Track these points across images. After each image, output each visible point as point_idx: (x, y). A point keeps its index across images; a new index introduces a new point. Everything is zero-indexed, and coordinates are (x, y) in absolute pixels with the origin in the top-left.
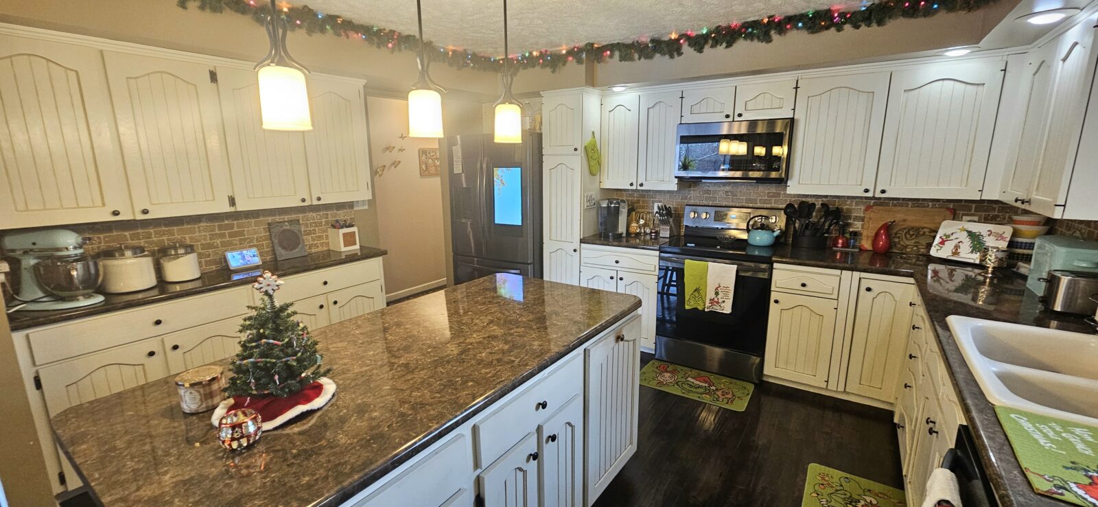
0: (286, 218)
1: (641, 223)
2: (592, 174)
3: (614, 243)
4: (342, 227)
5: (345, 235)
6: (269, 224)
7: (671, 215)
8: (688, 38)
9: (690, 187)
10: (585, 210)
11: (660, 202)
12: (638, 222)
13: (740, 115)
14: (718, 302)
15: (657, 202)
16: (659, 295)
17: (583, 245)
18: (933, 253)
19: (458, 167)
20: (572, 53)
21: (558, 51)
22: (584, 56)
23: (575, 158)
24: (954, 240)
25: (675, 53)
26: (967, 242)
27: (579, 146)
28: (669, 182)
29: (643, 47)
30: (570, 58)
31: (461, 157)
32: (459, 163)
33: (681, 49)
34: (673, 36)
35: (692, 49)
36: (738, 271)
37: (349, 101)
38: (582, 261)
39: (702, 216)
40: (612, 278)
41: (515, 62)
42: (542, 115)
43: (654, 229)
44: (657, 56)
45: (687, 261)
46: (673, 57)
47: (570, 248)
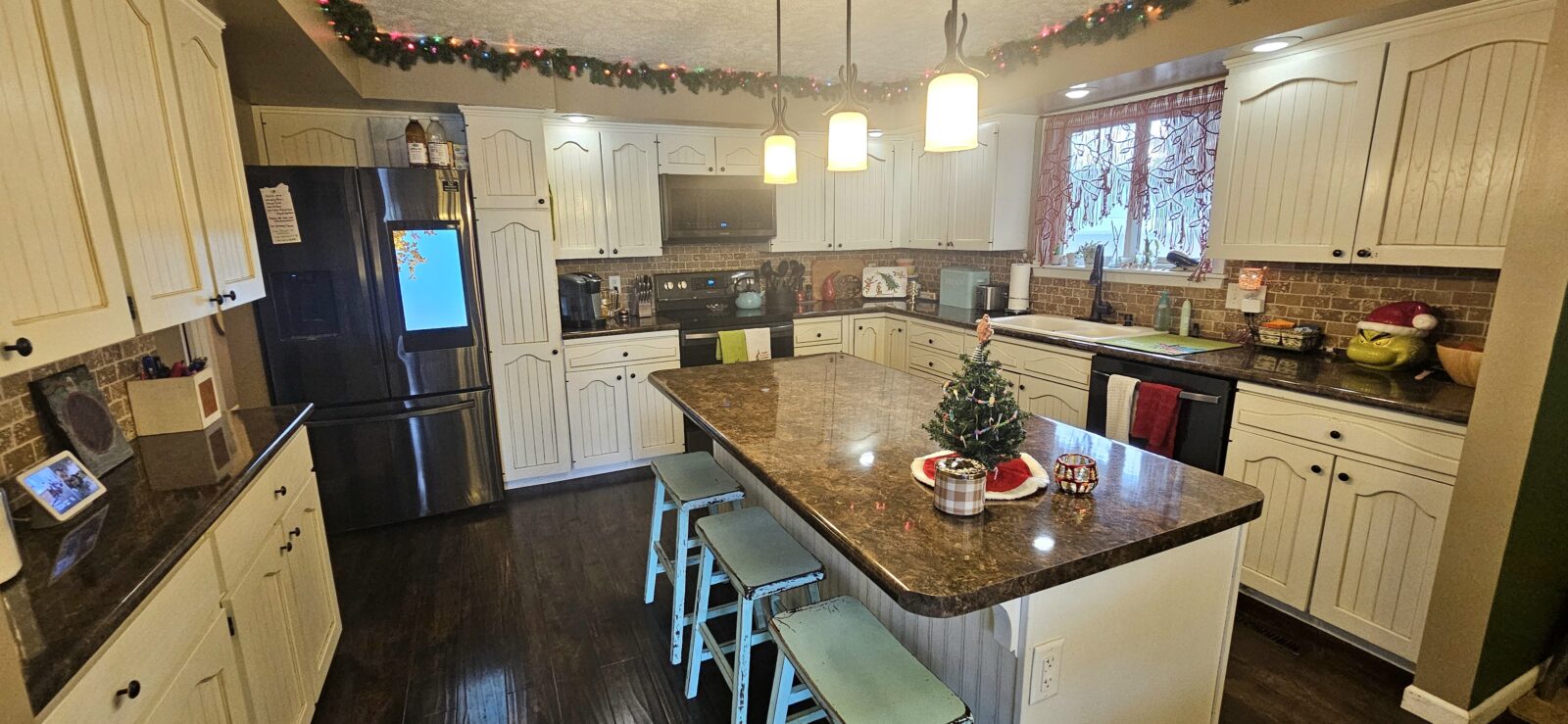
1: (605, 304)
8: (681, 73)
11: (640, 271)
13: (723, 169)
17: (567, 342)
18: (865, 294)
19: (287, 231)
20: (527, 57)
21: (502, 47)
22: (551, 66)
23: (541, 213)
24: (875, 282)
25: (667, 88)
26: (883, 282)
27: (545, 196)
28: (651, 246)
29: (629, 71)
30: (524, 64)
31: (293, 211)
32: (290, 223)
33: (673, 84)
34: (663, 66)
35: (686, 88)
36: (771, 333)
37: (215, 67)
38: (568, 365)
39: (679, 286)
40: (619, 378)
41: (411, 46)
42: (466, 144)
43: (623, 309)
44: (645, 87)
45: (721, 333)
46: (665, 92)
47: (545, 351)
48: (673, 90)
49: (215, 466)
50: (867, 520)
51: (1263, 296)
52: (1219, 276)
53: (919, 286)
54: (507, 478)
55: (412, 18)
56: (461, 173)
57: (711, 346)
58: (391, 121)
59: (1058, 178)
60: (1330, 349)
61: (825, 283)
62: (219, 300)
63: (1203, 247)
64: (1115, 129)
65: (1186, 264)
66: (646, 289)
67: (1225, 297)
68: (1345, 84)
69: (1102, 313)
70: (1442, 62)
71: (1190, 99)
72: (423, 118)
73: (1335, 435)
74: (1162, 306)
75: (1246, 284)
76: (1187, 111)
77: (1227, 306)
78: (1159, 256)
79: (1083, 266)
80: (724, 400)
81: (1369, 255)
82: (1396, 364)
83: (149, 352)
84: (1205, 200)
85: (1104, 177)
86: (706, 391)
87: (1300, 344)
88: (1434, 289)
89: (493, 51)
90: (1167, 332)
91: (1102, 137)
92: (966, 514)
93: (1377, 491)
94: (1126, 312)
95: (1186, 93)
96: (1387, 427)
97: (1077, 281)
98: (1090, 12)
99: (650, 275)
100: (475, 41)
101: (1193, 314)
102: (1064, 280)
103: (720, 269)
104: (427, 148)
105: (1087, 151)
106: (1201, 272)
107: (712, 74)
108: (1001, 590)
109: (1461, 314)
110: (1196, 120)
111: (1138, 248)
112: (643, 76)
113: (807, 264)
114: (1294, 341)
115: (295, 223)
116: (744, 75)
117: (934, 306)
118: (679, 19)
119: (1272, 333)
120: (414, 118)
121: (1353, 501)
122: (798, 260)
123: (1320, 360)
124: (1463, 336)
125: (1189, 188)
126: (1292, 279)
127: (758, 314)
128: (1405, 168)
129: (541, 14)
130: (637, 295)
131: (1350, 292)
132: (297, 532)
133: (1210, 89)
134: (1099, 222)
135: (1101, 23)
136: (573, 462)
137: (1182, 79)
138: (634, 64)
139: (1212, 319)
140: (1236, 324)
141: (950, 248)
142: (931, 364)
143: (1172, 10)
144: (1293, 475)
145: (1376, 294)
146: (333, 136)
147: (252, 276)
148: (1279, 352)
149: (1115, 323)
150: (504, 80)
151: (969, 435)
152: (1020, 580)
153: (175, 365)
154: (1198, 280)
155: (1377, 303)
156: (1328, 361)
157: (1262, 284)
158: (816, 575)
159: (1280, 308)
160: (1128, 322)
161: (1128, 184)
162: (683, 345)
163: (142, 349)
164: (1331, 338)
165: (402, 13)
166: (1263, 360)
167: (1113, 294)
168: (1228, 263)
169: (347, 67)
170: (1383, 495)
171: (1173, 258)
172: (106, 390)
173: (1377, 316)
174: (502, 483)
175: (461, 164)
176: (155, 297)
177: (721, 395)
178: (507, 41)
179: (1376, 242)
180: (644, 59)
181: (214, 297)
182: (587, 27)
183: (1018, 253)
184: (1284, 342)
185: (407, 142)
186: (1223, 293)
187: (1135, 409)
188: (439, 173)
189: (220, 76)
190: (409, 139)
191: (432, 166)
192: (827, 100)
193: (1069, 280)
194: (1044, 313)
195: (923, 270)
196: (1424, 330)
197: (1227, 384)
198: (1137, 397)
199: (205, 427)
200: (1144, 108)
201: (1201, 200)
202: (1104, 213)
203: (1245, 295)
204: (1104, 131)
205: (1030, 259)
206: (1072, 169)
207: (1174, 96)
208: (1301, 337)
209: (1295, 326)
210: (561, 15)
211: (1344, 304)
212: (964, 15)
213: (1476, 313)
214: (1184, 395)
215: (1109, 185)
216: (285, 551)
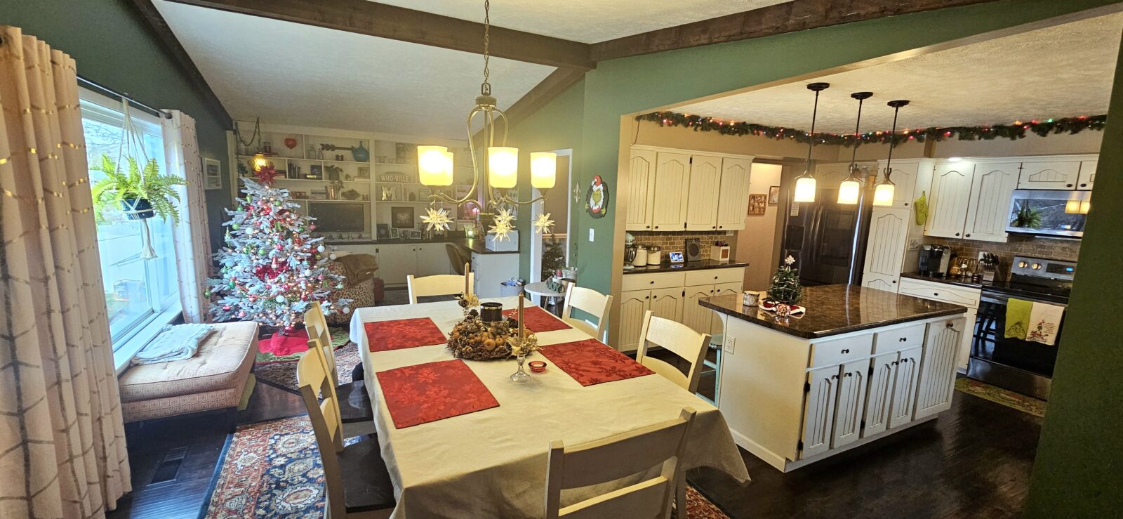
0: (694, 236)
1: (963, 267)
2: (918, 223)
3: (935, 279)
4: (722, 246)
5: (723, 250)
6: (686, 240)
7: (998, 263)
8: (1032, 125)
9: (1022, 241)
10: (908, 252)
11: (986, 251)
12: (960, 265)
13: (1084, 185)
14: (1040, 335)
15: (982, 251)
16: (975, 338)
17: (902, 278)
21: (901, 131)
22: (925, 136)
23: (905, 211)
25: (1019, 136)
29: (985, 130)
33: (1024, 132)
34: (1018, 123)
35: (1036, 134)
43: (977, 273)
46: (1017, 139)
48: (1025, 137)
62: (715, 227)
66: (989, 262)
107: (1061, 121)
189: (746, 171)
199: (720, 260)
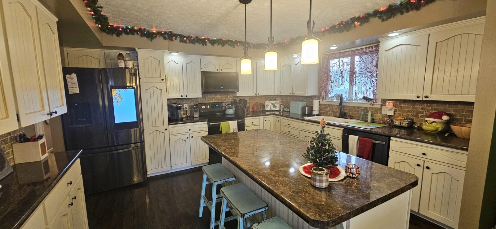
5: (41, 145)
8: (209, 40)
13: (221, 70)
17: (170, 126)
18: (266, 109)
19: (75, 89)
20: (159, 33)
21: (151, 30)
22: (167, 36)
23: (162, 84)
24: (269, 106)
25: (204, 44)
26: (272, 106)
27: (164, 78)
28: (198, 94)
29: (192, 39)
30: (158, 36)
31: (77, 83)
32: (76, 87)
33: (206, 43)
34: (203, 37)
35: (210, 44)
36: (238, 122)
37: (54, 33)
38: (170, 133)
39: (207, 107)
40: (188, 138)
41: (120, 29)
42: (138, 61)
43: (188, 115)
44: (197, 44)
45: (221, 123)
46: (203, 45)
47: (162, 129)
48: (206, 45)
49: (44, 174)
50: (290, 190)
51: (394, 110)
52: (380, 104)
53: (283, 107)
54: (148, 173)
55: (122, 20)
56: (136, 71)
57: (218, 126)
58: (112, 53)
59: (327, 74)
60: (416, 126)
61: (254, 106)
62: (51, 114)
63: (374, 95)
64: (344, 58)
65: (368, 100)
66: (196, 108)
67: (381, 110)
68: (417, 46)
69: (343, 115)
70: (446, 40)
71: (368, 50)
72: (123, 52)
73: (424, 154)
74: (362, 113)
75: (389, 106)
76: (367, 53)
77: (382, 113)
78: (360, 97)
79: (336, 101)
80: (229, 146)
81: (428, 97)
82: (438, 131)
83: (21, 133)
84: (374, 80)
85: (341, 73)
86: (222, 143)
87: (407, 125)
88: (447, 108)
89: (148, 31)
90: (364, 121)
91: (340, 61)
92: (323, 187)
93: (439, 172)
94: (350, 115)
95: (366, 48)
96: (441, 151)
97: (334, 105)
98: (337, 23)
99: (197, 104)
100: (142, 28)
101: (372, 116)
102: (330, 105)
103: (220, 101)
104: (125, 62)
105: (336, 65)
106: (374, 102)
107: (219, 40)
108: (344, 217)
109: (456, 115)
110: (370, 56)
111: (353, 95)
112: (197, 40)
113: (247, 100)
114: (405, 124)
115: (77, 87)
116: (229, 41)
117: (288, 113)
118: (210, 23)
119: (398, 121)
120: (121, 52)
121: (431, 175)
122: (245, 98)
123: (413, 130)
124: (457, 122)
125: (368, 77)
126: (402, 104)
127: (233, 116)
128: (437, 71)
129: (165, 20)
130: (193, 110)
131: (421, 108)
132: (75, 198)
133: (374, 47)
134: (340, 87)
135: (341, 27)
136: (171, 167)
137: (365, 44)
138: (194, 36)
139: (378, 117)
140: (386, 118)
141: (293, 95)
142: (289, 132)
143: (363, 23)
144: (411, 167)
145: (429, 109)
146: (92, 58)
147: (63, 105)
148: (400, 127)
149: (347, 118)
150: (151, 40)
151: (320, 159)
152: (350, 213)
153: (32, 137)
154: (373, 105)
155: (430, 112)
156: (416, 130)
157: (393, 106)
158: (265, 208)
159: (399, 114)
160: (352, 118)
161: (349, 75)
162: (209, 126)
163: (19, 132)
164: (416, 123)
165: (119, 19)
166: (395, 130)
167: (346, 109)
168: (382, 100)
169: (99, 35)
170: (441, 173)
171: (364, 98)
172: (4, 147)
173: (431, 116)
174: (147, 175)
175: (136, 68)
176: (27, 114)
177: (227, 144)
178: (153, 28)
179: (430, 93)
180: (197, 35)
181: (49, 113)
182: (180, 24)
183: (315, 96)
184: (402, 124)
185: (118, 60)
186: (381, 109)
187: (358, 146)
188: (127, 70)
189: (55, 37)
190: (119, 59)
191: (126, 68)
192: (254, 49)
193: (331, 105)
194: (324, 115)
195: (284, 102)
196: (445, 120)
197: (387, 138)
198: (359, 142)
199: (41, 160)
200: (353, 52)
201: (373, 80)
202: (342, 84)
203: (388, 110)
204: (341, 59)
205: (319, 98)
206: (331, 70)
207: (362, 49)
208: (407, 123)
209: (404, 119)
210: (172, 21)
211: (419, 112)
212: (313, 21)
213: (460, 115)
214: (374, 141)
215: (343, 75)
216: (70, 205)
